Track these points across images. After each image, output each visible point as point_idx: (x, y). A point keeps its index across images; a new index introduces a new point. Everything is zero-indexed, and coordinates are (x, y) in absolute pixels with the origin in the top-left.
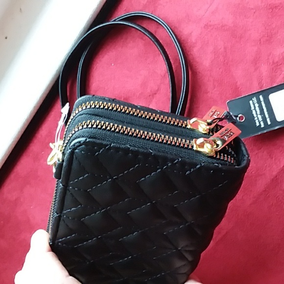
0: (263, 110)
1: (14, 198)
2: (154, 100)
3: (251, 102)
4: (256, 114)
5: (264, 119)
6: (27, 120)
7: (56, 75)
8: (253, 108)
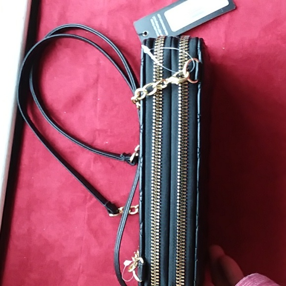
0: (161, 24)
1: (26, 230)
2: (99, 85)
3: (152, 20)
4: (157, 29)
5: (163, 31)
6: (8, 156)
7: (15, 106)
8: (153, 24)
